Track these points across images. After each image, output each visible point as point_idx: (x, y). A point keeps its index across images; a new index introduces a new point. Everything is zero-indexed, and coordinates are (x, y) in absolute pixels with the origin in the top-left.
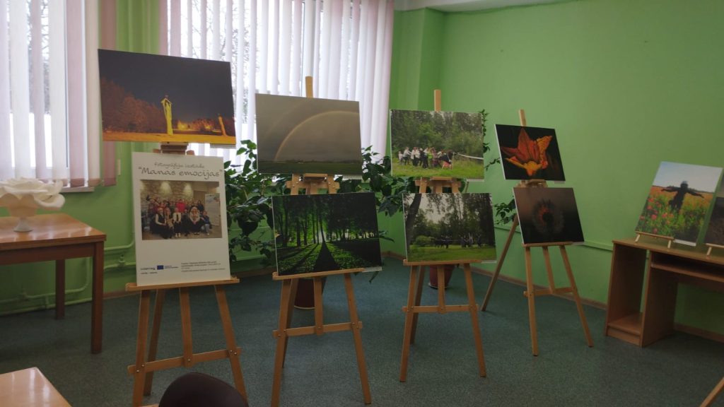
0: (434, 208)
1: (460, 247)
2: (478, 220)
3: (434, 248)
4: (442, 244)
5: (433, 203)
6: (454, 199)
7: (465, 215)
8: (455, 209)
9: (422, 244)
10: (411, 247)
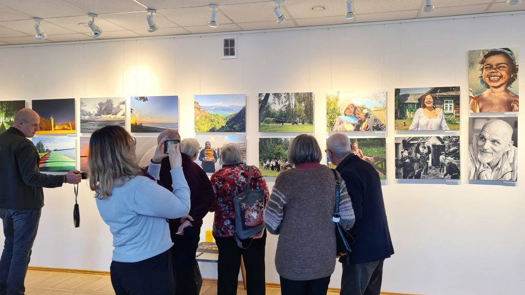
0: (277, 102)
1: (291, 124)
2: (304, 108)
3: (275, 125)
4: (280, 122)
5: (276, 99)
6: (289, 97)
7: (295, 106)
8: (289, 102)
9: (268, 122)
10: (262, 124)
